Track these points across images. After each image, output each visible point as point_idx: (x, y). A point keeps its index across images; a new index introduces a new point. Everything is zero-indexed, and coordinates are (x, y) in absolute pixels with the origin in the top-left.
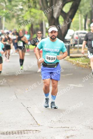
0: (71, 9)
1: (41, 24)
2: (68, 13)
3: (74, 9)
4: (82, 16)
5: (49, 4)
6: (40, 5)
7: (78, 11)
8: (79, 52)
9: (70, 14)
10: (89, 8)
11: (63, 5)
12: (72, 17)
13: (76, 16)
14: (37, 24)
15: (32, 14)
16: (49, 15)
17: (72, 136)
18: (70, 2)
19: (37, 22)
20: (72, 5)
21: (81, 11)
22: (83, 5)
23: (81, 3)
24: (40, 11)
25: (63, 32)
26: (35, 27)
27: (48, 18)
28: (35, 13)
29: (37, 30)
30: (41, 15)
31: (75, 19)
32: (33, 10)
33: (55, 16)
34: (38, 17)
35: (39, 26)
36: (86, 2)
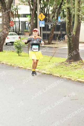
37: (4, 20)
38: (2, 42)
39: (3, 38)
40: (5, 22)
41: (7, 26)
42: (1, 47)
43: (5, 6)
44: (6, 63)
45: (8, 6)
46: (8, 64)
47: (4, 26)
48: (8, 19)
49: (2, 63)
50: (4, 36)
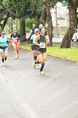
0: (4, 23)
2: (3, 24)
3: (5, 23)
4: (8, 26)
7: (7, 24)
9: (3, 25)
10: (11, 22)
11: (1, 21)
13: (6, 26)
17: (4, 73)
18: (3, 20)
20: (4, 21)
21: (8, 24)
22: (9, 21)
23: (8, 20)
31: (5, 27)
36: (10, 20)
37: (72, 17)
38: (69, 38)
39: (70, 34)
40: (72, 19)
41: (74, 22)
42: (69, 43)
43: (72, 2)
44: (70, 59)
45: (75, 2)
46: (72, 60)
47: (71, 22)
48: (75, 16)
49: (66, 59)
50: (71, 33)
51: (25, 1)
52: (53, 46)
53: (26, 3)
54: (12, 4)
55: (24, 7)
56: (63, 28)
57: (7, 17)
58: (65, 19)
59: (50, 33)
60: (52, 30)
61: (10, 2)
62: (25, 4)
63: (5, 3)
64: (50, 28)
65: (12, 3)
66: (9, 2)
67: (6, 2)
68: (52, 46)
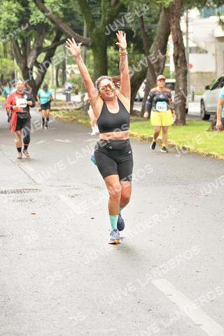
0: (45, 59)
1: (13, 75)
2: (43, 63)
3: (49, 58)
5: (22, 53)
6: (12, 55)
8: (55, 105)
11: (37, 55)
12: (47, 65)
14: (8, 75)
15: (3, 64)
16: (22, 65)
18: (44, 52)
19: (8, 72)
20: (47, 55)
24: (12, 61)
25: (37, 83)
26: (5, 78)
27: (21, 68)
28: (6, 63)
29: (8, 80)
30: (13, 65)
32: (4, 60)
33: (29, 66)
34: (10, 67)
35: (10, 77)
51: (108, 3)
52: (187, 125)
53: (110, 6)
54: (71, 9)
55: (107, 18)
56: (204, 75)
57: (54, 44)
58: (209, 53)
59: (181, 88)
60: (185, 80)
61: (64, 3)
62: (108, 10)
63: (51, 6)
64: (181, 77)
65: (71, 7)
66: (62, 5)
67: (53, 5)
68: (184, 124)
